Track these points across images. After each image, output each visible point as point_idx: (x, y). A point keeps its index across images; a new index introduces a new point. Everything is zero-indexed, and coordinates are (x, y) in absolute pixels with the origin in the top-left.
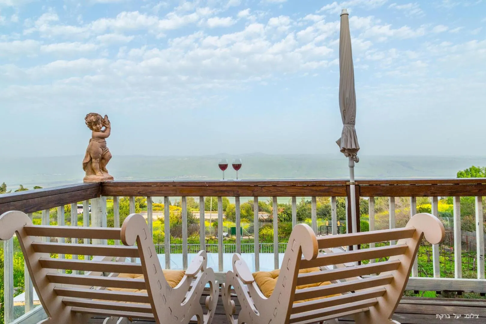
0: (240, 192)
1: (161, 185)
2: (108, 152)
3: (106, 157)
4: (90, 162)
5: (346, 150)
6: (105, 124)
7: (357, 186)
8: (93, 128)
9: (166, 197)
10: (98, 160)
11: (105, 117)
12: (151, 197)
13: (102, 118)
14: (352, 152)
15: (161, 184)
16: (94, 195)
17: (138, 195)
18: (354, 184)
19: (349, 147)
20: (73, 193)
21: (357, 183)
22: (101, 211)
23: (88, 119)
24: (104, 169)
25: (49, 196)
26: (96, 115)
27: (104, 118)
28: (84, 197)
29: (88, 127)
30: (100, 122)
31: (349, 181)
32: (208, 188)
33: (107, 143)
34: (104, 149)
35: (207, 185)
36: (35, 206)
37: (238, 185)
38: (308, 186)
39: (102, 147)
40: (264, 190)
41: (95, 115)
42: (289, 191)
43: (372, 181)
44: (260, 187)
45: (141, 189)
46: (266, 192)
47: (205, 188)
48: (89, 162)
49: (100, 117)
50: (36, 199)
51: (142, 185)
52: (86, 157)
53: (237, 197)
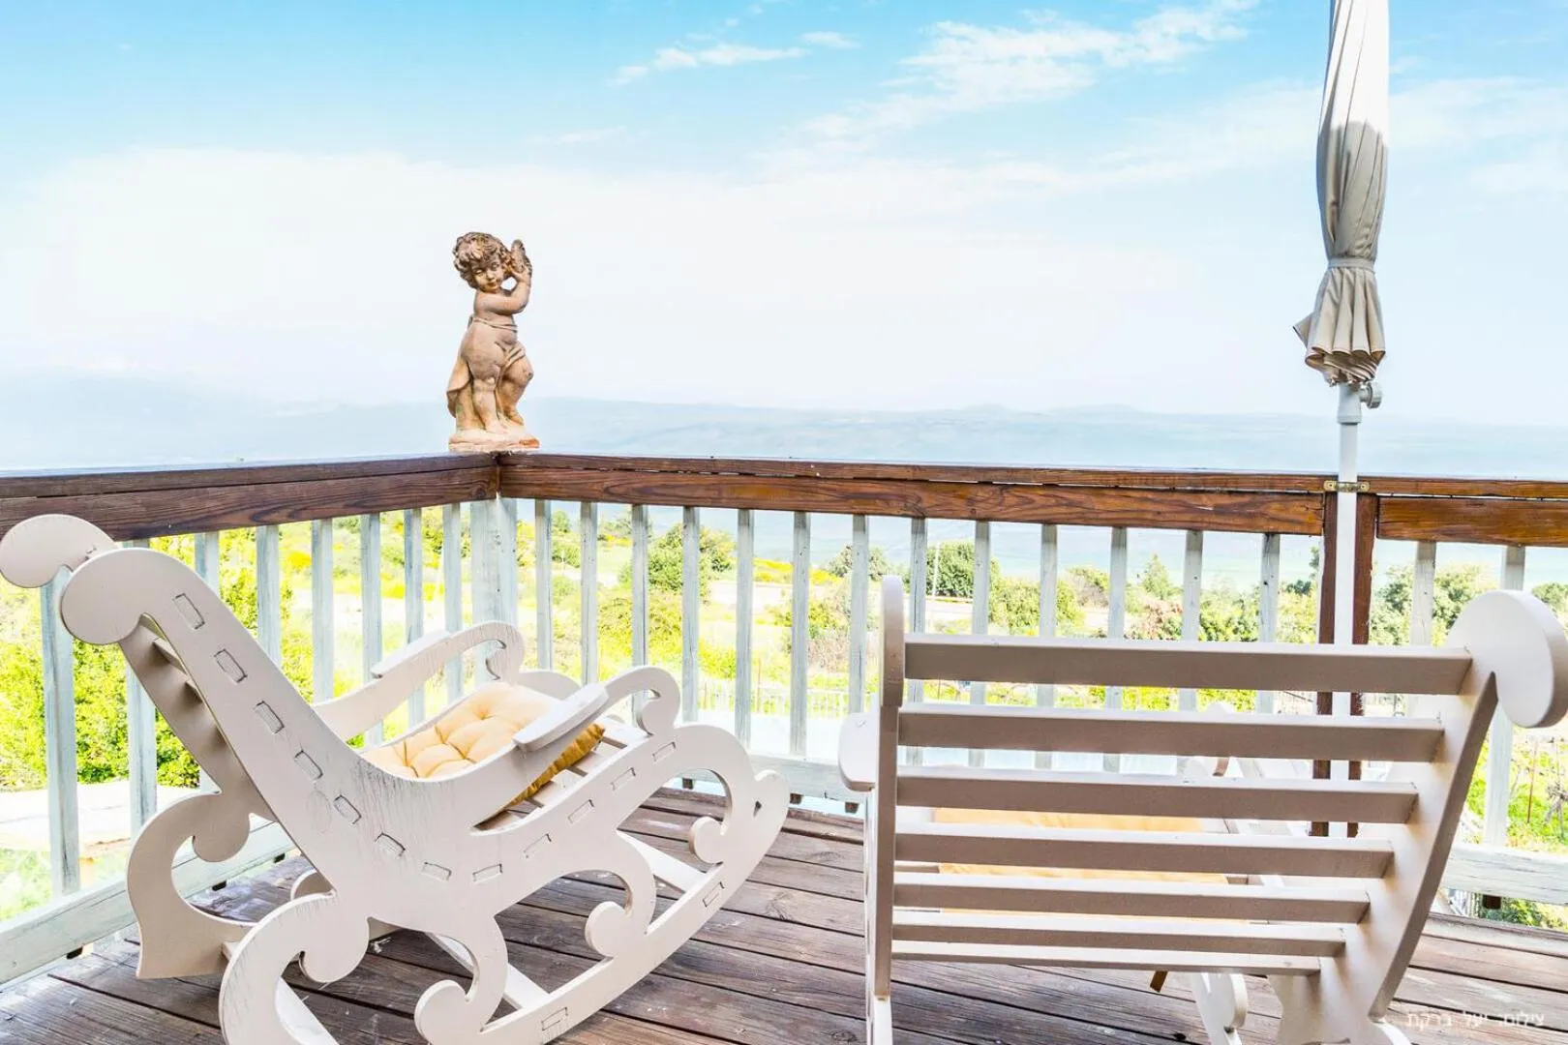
0: (928, 500)
1: (675, 468)
2: (521, 358)
3: (517, 372)
4: (469, 388)
5: (1326, 358)
6: (513, 267)
7: (1367, 500)
8: (476, 282)
9: (687, 508)
10: (489, 384)
11: (513, 247)
12: (644, 507)
13: (503, 249)
14: (1349, 365)
15: (673, 465)
16: (474, 490)
17: (605, 496)
18: (1352, 490)
19: (1343, 346)
20: (407, 479)
21: (1365, 487)
22: (499, 543)
23: (462, 253)
24: (512, 414)
25: (329, 479)
26: (485, 238)
27: (509, 249)
28: (442, 494)
29: (463, 276)
30: (498, 261)
31: (1335, 478)
32: (822, 484)
33: (518, 329)
34: (508, 348)
35: (818, 475)
36: (285, 507)
37: (921, 478)
38: (1173, 490)
39: (501, 343)
40: (1010, 499)
41: (482, 239)
42: (1099, 507)
43: (1433, 481)
44: (997, 488)
45: (612, 479)
46: (1017, 505)
47: (812, 483)
48: (464, 388)
49: (499, 246)
50: (287, 486)
51: (618, 465)
52: (456, 372)
53: (918, 518)
